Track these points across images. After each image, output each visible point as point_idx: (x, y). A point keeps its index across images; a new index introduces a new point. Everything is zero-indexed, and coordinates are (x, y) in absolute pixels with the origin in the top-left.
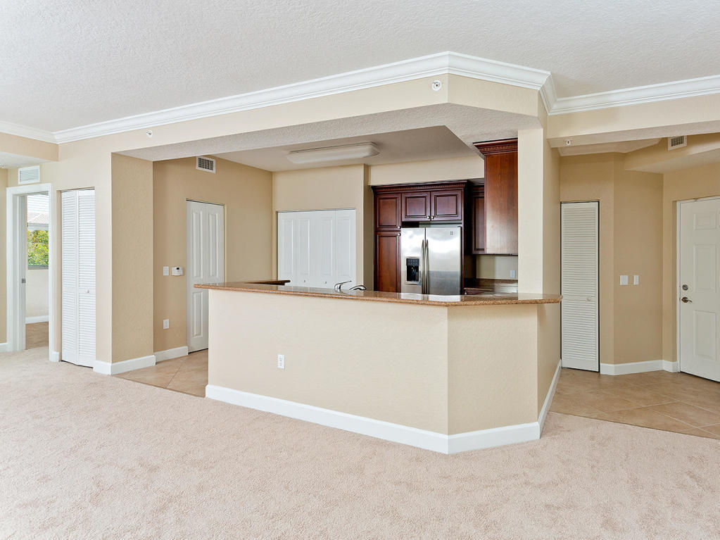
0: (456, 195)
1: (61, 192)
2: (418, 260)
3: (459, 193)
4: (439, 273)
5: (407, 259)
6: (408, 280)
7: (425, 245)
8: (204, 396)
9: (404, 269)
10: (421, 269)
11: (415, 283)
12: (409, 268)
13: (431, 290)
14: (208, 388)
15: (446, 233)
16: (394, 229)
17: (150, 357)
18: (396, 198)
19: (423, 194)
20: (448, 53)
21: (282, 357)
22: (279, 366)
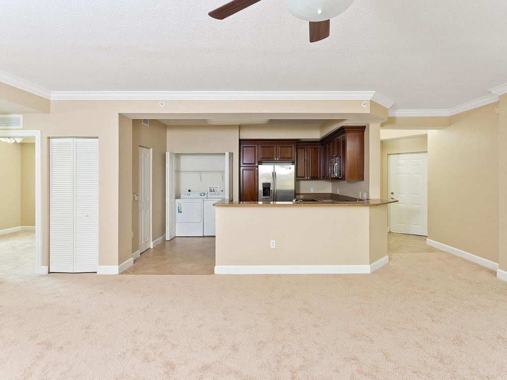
0: (291, 147)
1: (49, 138)
2: (270, 184)
3: (293, 146)
4: (283, 191)
5: (263, 184)
6: (263, 196)
7: (274, 175)
8: (213, 273)
9: (261, 188)
10: (271, 189)
11: (267, 197)
12: (264, 189)
13: (278, 199)
14: (216, 267)
15: (287, 168)
16: (254, 165)
17: (132, 259)
18: (255, 147)
19: (272, 145)
20: (374, 92)
21: (274, 241)
22: (272, 247)
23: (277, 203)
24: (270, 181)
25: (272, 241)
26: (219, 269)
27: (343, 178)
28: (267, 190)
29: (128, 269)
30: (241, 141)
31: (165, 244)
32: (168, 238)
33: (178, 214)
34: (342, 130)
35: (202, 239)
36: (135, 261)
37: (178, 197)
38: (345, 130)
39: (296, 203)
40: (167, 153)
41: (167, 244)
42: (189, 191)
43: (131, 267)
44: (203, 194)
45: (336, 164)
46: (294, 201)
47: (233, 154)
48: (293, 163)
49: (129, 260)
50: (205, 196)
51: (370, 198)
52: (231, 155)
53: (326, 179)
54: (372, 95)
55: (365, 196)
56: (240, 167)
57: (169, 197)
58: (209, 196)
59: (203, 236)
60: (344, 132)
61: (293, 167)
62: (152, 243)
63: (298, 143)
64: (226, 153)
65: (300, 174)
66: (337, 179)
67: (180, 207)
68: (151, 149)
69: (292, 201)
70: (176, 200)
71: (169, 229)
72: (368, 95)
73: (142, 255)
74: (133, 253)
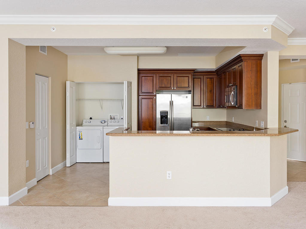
0: (188, 77)
2: (167, 112)
3: (190, 76)
4: (180, 119)
5: (161, 112)
6: (161, 123)
7: (171, 103)
8: (107, 205)
9: (158, 116)
10: (168, 117)
11: (165, 125)
12: (162, 117)
13: (175, 129)
15: (183, 97)
16: (152, 94)
17: (26, 189)
18: (153, 77)
19: (170, 75)
20: (276, 16)
21: (170, 172)
22: (168, 178)
23: (175, 132)
24: (167, 109)
25: (168, 172)
26: (113, 201)
27: (240, 107)
28: (164, 118)
29: (21, 199)
30: (140, 71)
31: (65, 170)
32: (68, 165)
33: (79, 141)
34: (239, 59)
35: (102, 165)
36: (29, 191)
37: (79, 124)
38: (242, 58)
39: (193, 133)
40: (67, 82)
41: (68, 171)
42: (91, 118)
43: (24, 197)
44: (103, 122)
45: (233, 93)
46: (191, 130)
47: (131, 83)
48: (189, 92)
49: (22, 189)
50: (106, 124)
51: (268, 127)
52: (130, 84)
53: (221, 108)
54: (273, 19)
55: (262, 126)
56: (138, 95)
57: (69, 125)
58: (110, 124)
59: (104, 163)
60: (241, 61)
61: (190, 96)
62: (51, 170)
63: (194, 74)
64: (124, 82)
65: (197, 103)
66: (233, 107)
67: (80, 134)
68: (50, 78)
69: (189, 130)
70: (77, 127)
71: (69, 156)
72: (269, 19)
73: (39, 182)
74: (26, 182)
